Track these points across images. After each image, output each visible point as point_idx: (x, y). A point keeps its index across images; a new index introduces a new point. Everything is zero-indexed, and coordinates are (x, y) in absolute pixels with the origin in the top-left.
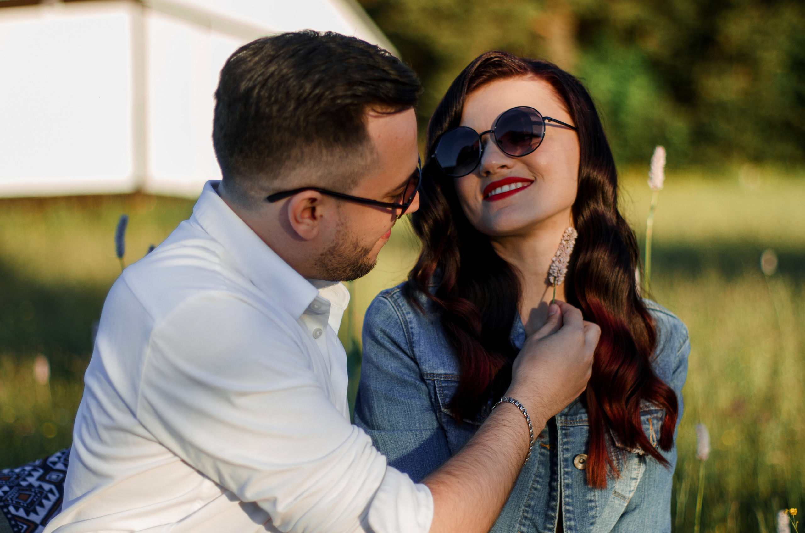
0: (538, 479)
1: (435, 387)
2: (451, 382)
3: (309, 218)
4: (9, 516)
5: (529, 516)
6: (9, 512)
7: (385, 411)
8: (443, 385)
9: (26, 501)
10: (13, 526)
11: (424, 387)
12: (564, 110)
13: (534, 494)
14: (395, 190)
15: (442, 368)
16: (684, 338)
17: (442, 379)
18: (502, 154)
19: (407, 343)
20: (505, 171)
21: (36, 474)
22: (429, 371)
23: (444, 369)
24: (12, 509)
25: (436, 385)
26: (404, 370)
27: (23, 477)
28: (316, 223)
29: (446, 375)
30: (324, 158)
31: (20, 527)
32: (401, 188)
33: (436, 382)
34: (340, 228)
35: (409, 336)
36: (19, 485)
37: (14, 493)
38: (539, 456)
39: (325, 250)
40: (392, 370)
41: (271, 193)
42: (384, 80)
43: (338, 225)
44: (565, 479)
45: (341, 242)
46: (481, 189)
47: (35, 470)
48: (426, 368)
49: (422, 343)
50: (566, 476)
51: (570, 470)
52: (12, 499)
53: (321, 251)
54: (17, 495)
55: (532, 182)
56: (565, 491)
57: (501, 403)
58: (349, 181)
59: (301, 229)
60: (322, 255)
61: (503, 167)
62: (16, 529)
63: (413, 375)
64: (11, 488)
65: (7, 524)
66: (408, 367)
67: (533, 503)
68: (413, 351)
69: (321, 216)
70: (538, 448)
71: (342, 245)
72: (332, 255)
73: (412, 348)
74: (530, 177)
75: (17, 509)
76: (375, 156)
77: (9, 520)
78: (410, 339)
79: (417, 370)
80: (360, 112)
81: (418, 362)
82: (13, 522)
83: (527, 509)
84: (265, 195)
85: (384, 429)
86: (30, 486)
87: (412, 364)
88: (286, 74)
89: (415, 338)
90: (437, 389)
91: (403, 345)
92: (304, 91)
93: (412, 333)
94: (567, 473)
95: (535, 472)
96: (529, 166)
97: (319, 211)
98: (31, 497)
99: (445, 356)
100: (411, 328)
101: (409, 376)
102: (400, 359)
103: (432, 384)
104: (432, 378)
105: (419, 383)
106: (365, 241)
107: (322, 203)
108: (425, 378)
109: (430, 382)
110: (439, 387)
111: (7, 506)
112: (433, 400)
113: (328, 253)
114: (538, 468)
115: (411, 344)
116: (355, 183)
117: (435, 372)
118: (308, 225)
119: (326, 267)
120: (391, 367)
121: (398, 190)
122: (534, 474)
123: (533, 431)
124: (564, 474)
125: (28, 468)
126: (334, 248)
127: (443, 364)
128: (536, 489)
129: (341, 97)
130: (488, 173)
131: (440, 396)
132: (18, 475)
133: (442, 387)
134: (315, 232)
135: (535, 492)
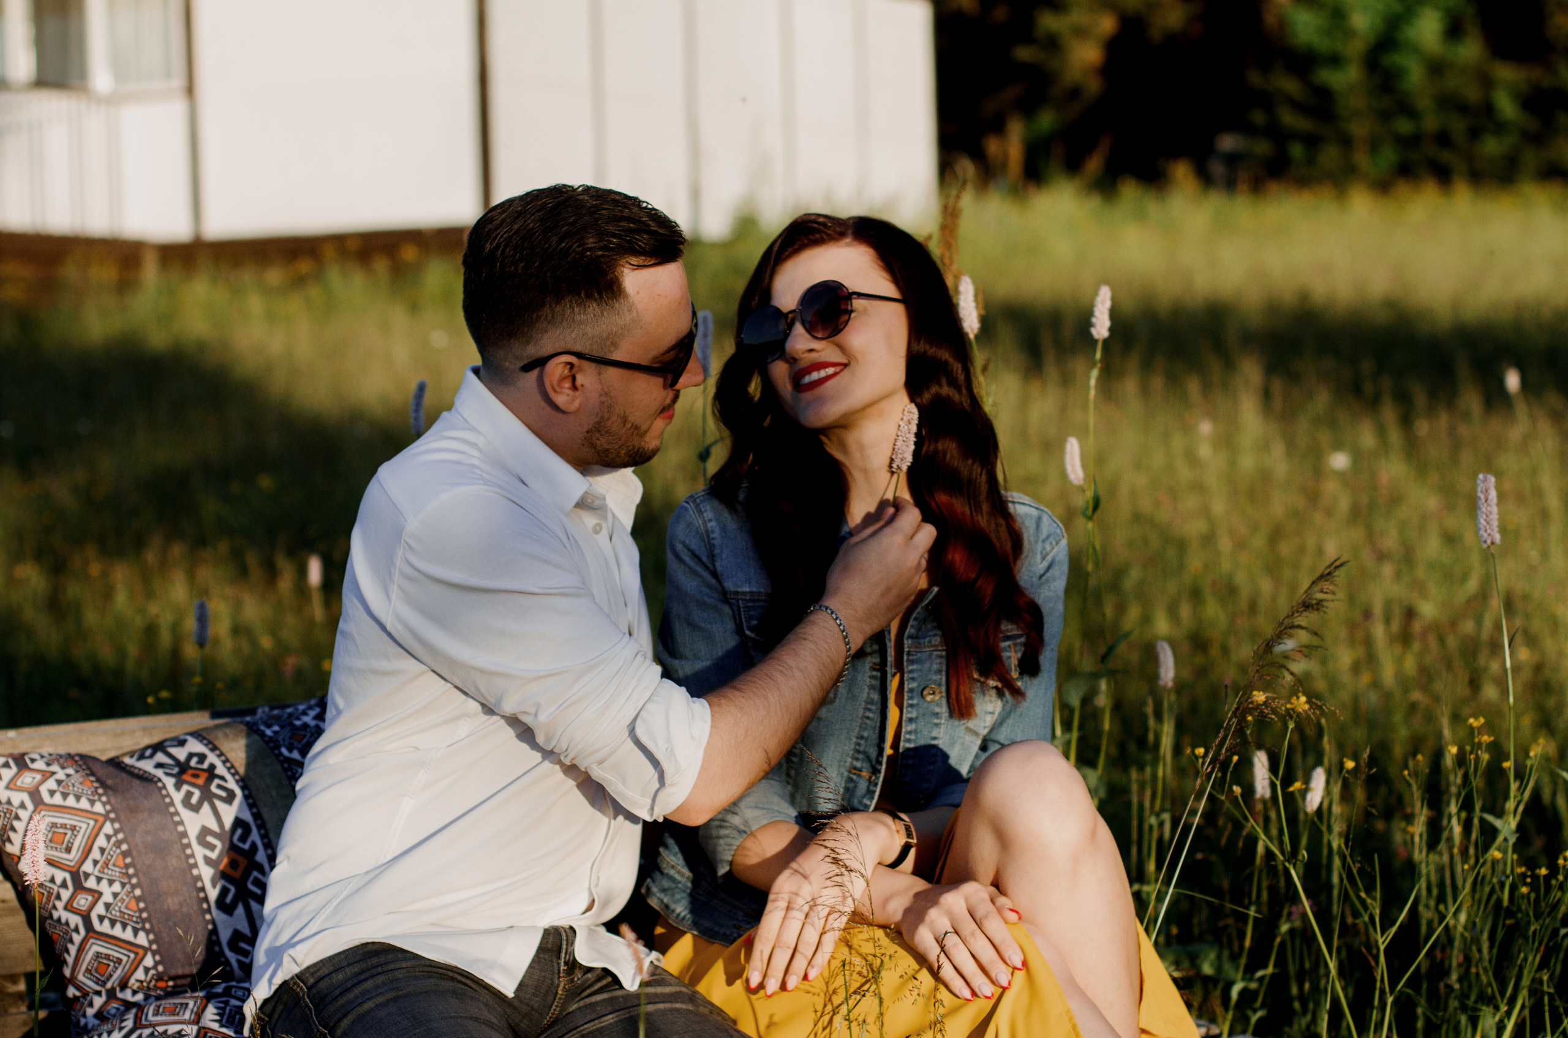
0: (869, 706)
1: (739, 608)
2: (759, 601)
3: (569, 388)
4: (281, 758)
5: (862, 749)
6: (281, 754)
7: (687, 638)
8: (749, 604)
9: (300, 741)
10: (286, 770)
11: (727, 610)
12: (888, 280)
13: (866, 724)
14: (664, 354)
15: (747, 585)
16: (1057, 539)
17: (748, 598)
18: (807, 336)
19: (708, 557)
20: (814, 355)
21: (312, 713)
22: (732, 589)
23: (750, 586)
24: (284, 751)
25: (741, 605)
26: (705, 590)
27: (296, 716)
28: (577, 393)
29: (751, 593)
30: (577, 318)
31: (294, 771)
32: (671, 353)
33: (740, 602)
34: (604, 399)
35: (710, 548)
36: (292, 724)
37: (286, 734)
38: (868, 680)
39: (590, 426)
40: (691, 590)
41: (526, 362)
42: (638, 231)
43: (601, 395)
44: (908, 712)
45: (606, 416)
46: (789, 376)
47: (310, 708)
48: (729, 585)
49: (724, 556)
50: (909, 709)
51: (915, 702)
52: (284, 740)
53: (586, 428)
54: (289, 735)
55: (846, 365)
56: (907, 726)
57: (812, 611)
58: (608, 343)
59: (561, 400)
60: (588, 432)
61: (811, 350)
62: (289, 773)
63: (715, 595)
64: (282, 727)
65: (279, 767)
66: (709, 587)
67: (865, 734)
68: (714, 566)
69: (582, 386)
70: (867, 670)
71: (608, 419)
72: (599, 431)
73: (713, 561)
74: (844, 360)
75: (290, 750)
76: (634, 314)
77: (282, 763)
78: (712, 552)
79: (720, 588)
80: (612, 265)
81: (720, 578)
82: (286, 765)
83: (859, 741)
84: (520, 364)
85: (686, 658)
86: (305, 726)
87: (713, 582)
88: (533, 228)
89: (717, 551)
90: (742, 609)
91: (704, 559)
92: (550, 245)
93: (714, 545)
94: (911, 706)
95: (865, 699)
96: (842, 348)
97: (580, 379)
98: (307, 737)
99: (753, 571)
100: (713, 539)
101: (710, 597)
102: (701, 576)
103: (736, 604)
104: (736, 596)
105: (720, 605)
106: (635, 416)
107: (581, 370)
108: (729, 596)
109: (734, 601)
110: (744, 607)
111: (278, 747)
112: (738, 622)
113: (594, 429)
114: (868, 694)
115: (712, 557)
116: (615, 345)
117: (740, 590)
118: (568, 395)
119: (595, 448)
120: (691, 586)
121: (668, 355)
122: (865, 701)
123: (851, 641)
124: (907, 707)
125: (301, 707)
126: (599, 423)
127: (748, 581)
128: (868, 718)
129: (590, 249)
130: (795, 360)
131: (745, 617)
132: (290, 715)
133: (747, 607)
134: (577, 404)
135: (868, 722)
